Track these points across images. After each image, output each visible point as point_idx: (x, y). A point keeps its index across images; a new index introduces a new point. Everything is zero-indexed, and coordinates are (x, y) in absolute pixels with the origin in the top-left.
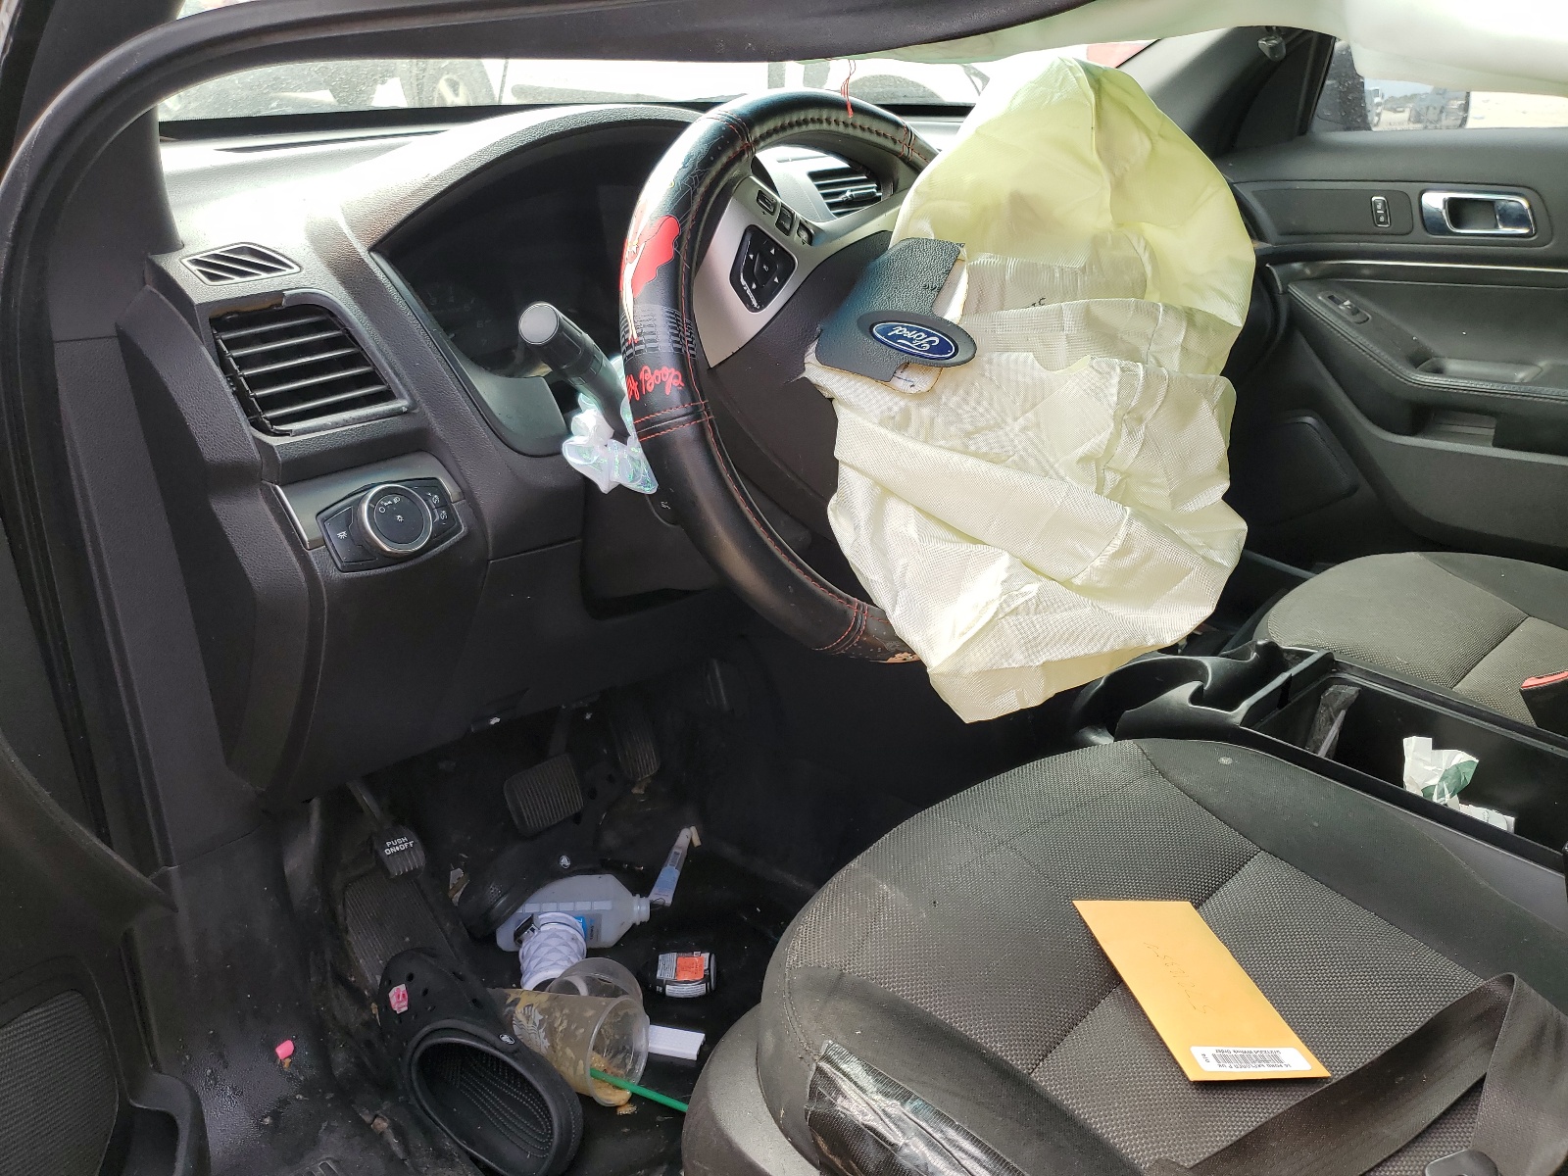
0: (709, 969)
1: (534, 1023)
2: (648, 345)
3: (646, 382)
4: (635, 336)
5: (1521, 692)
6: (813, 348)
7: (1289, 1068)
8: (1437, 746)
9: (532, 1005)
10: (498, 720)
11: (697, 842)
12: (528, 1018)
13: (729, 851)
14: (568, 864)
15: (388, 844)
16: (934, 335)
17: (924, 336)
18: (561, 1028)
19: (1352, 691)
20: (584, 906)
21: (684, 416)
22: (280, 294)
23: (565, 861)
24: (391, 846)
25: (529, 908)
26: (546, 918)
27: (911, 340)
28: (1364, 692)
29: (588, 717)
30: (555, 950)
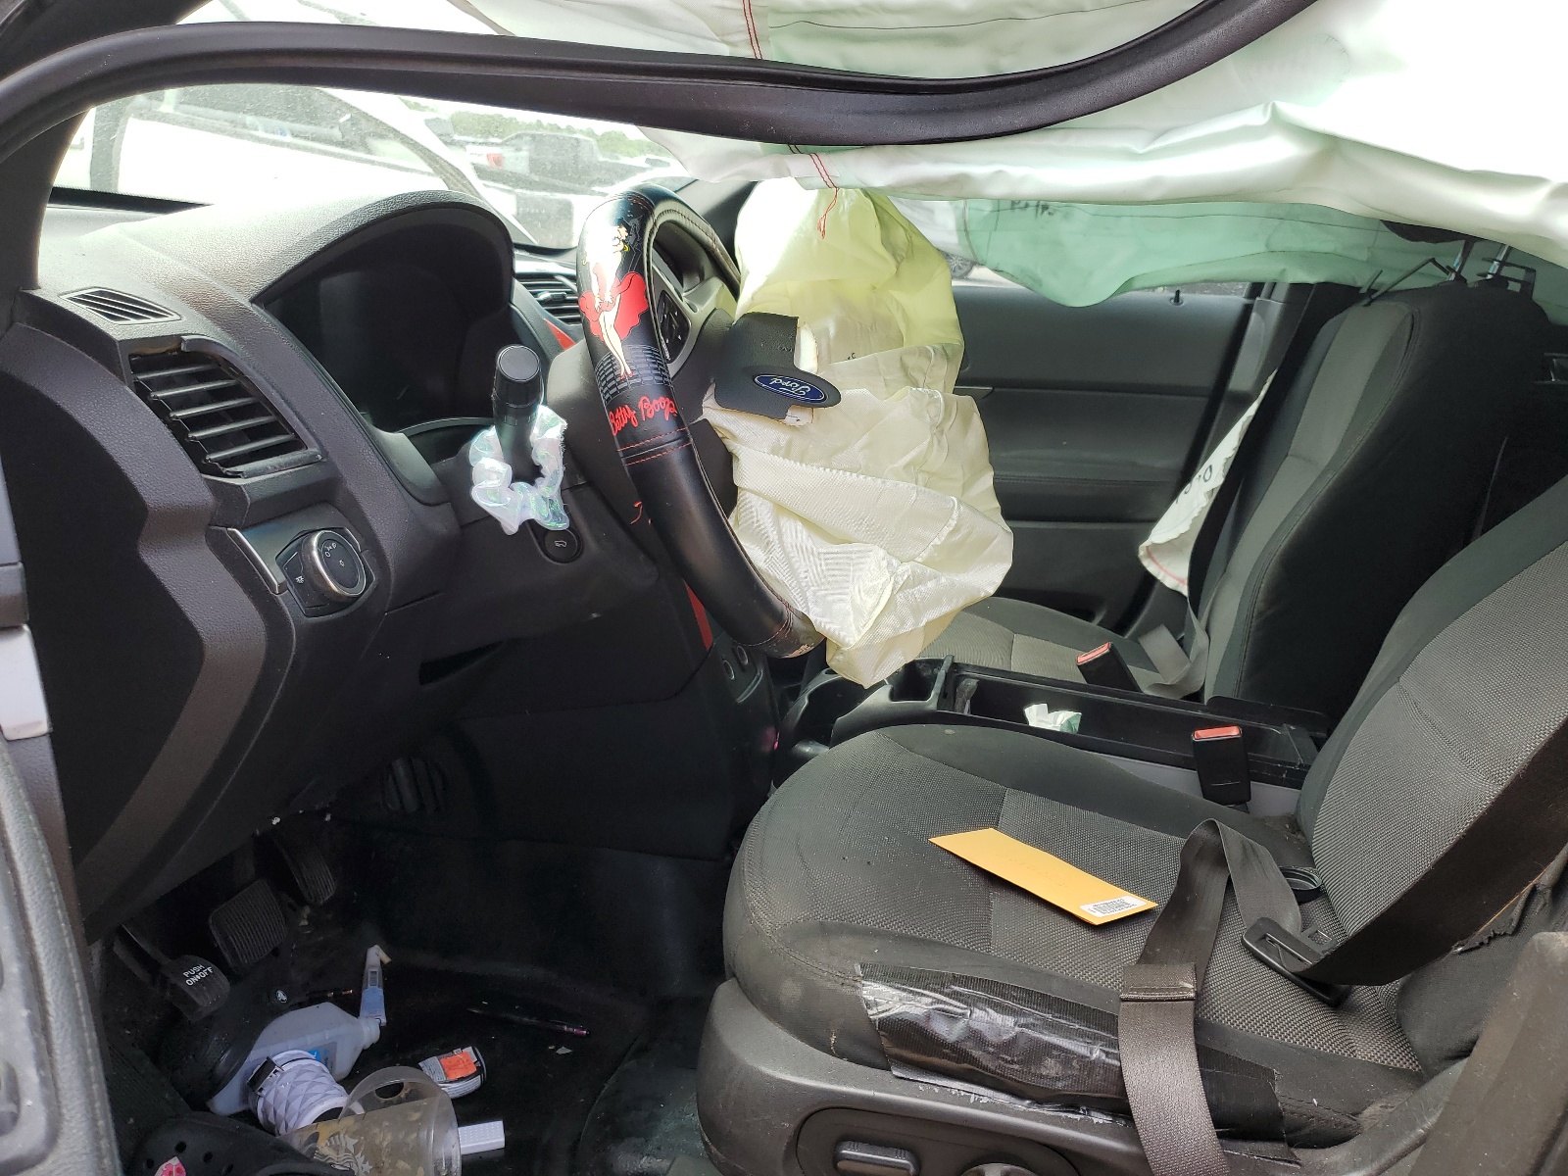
0: (479, 1060)
1: (347, 1151)
2: (632, 382)
3: (645, 410)
4: (629, 372)
5: (1079, 666)
6: (711, 391)
7: (1133, 907)
8: (1050, 709)
9: (338, 1133)
10: (278, 820)
11: (387, 960)
12: (337, 1149)
13: (425, 960)
14: (285, 998)
15: (186, 974)
16: (805, 385)
17: (797, 385)
18: (385, 1144)
19: (973, 683)
20: (314, 1039)
21: (675, 440)
22: (178, 338)
23: (281, 996)
24: (191, 976)
25: (256, 1056)
26: (280, 1059)
27: (790, 388)
28: (982, 683)
29: (328, 818)
30: (313, 1084)
